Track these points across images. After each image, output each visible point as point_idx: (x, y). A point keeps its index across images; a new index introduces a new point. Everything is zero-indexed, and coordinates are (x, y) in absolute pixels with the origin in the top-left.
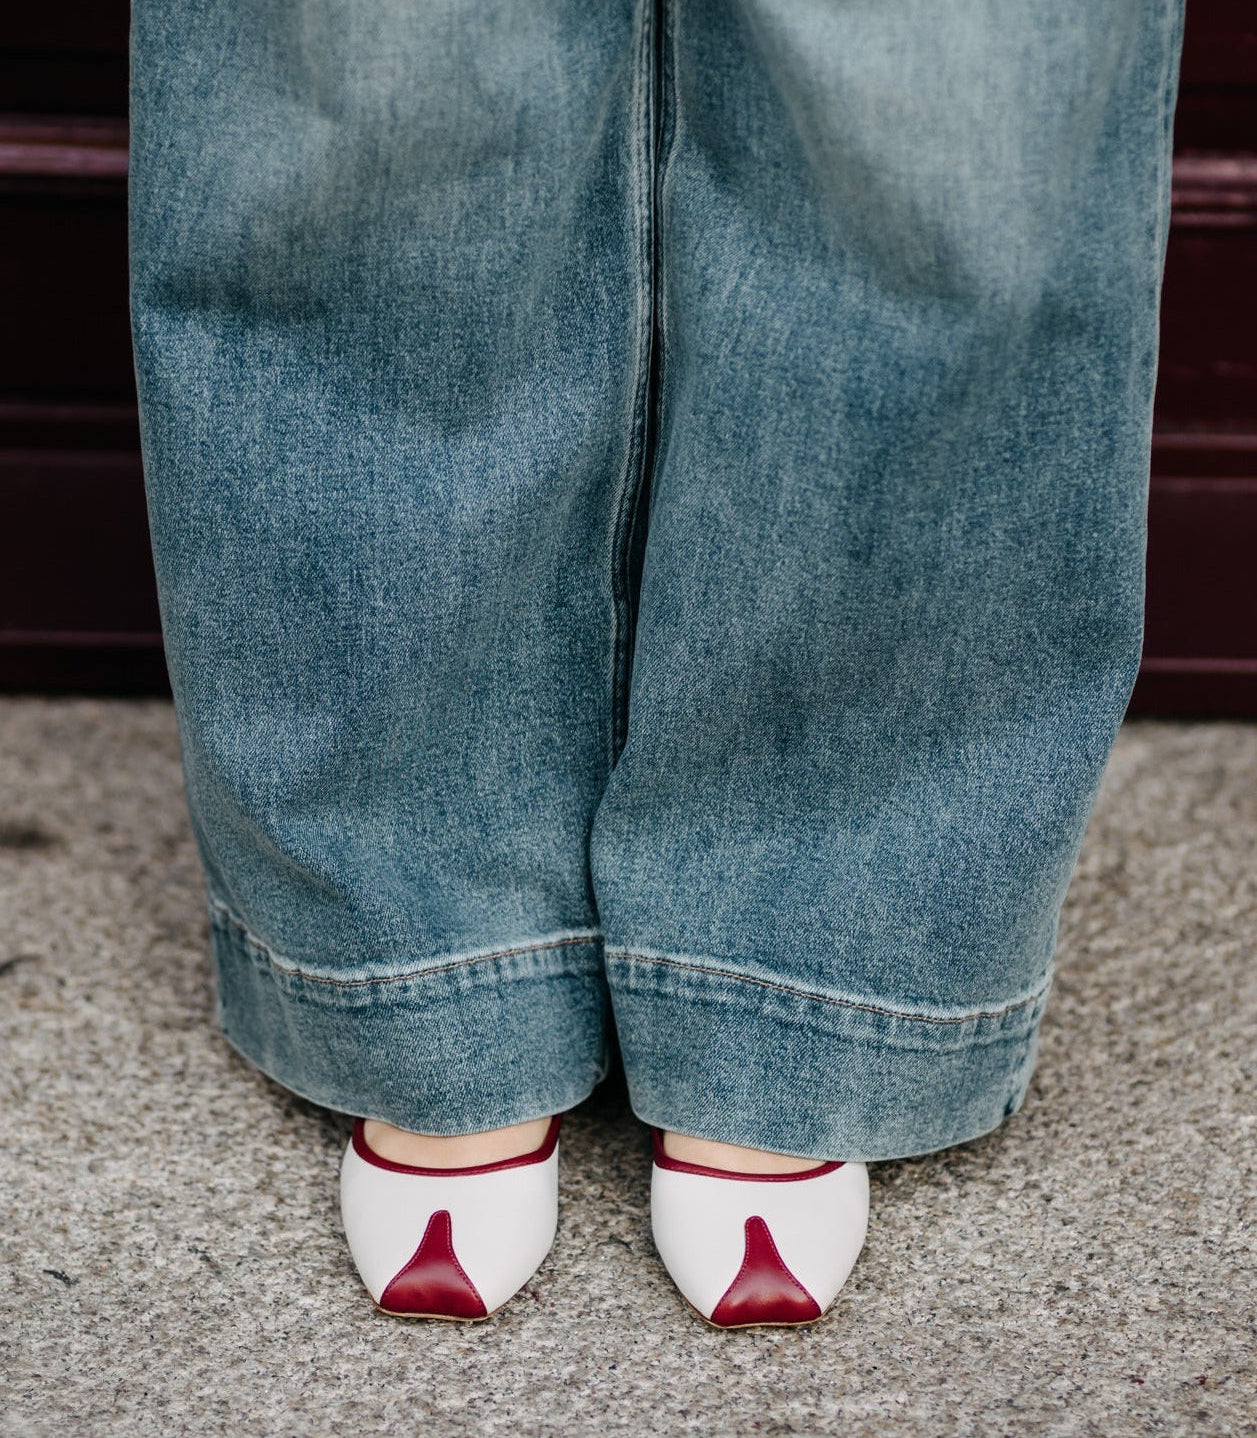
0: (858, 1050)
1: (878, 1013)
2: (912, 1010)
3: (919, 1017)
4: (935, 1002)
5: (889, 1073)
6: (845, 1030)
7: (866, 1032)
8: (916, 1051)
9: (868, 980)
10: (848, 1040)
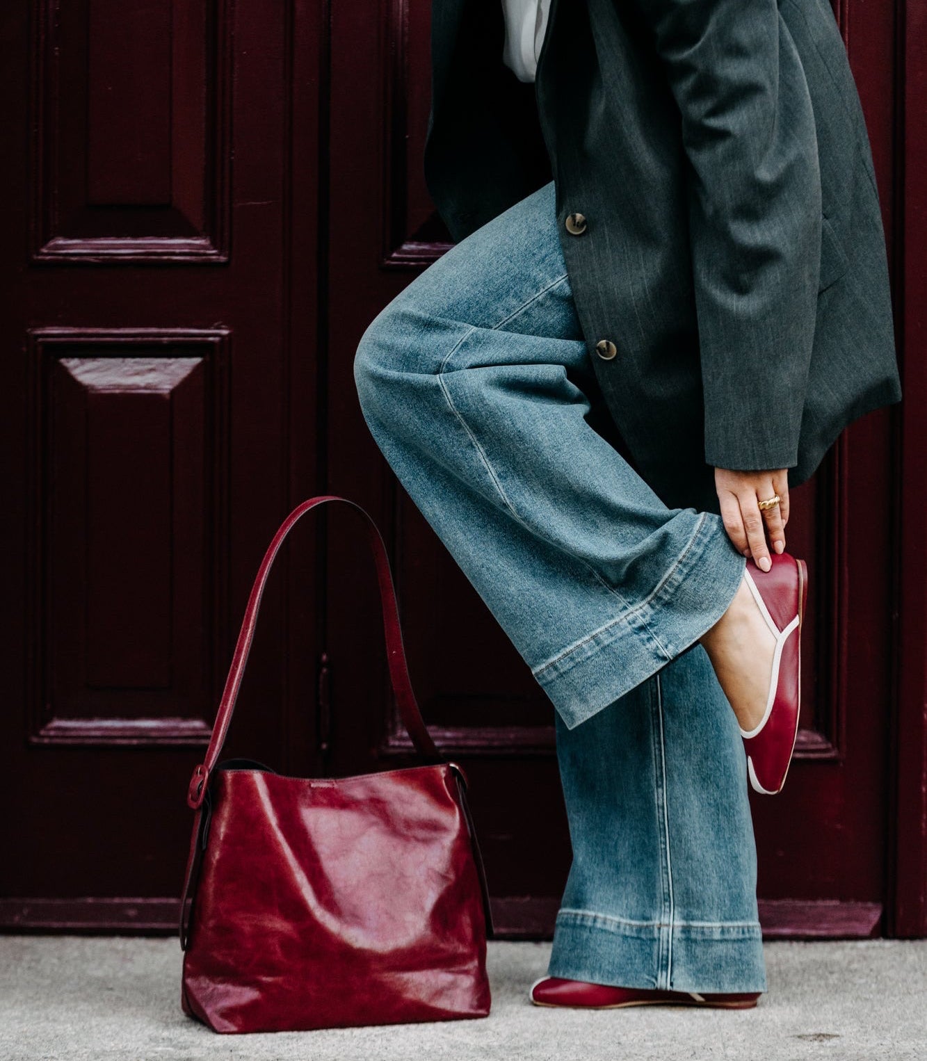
0: (558, 681)
1: (553, 665)
2: (560, 655)
3: (565, 655)
4: (564, 646)
5: (573, 680)
6: (549, 679)
7: (554, 674)
8: (574, 667)
9: (541, 657)
10: (553, 681)
